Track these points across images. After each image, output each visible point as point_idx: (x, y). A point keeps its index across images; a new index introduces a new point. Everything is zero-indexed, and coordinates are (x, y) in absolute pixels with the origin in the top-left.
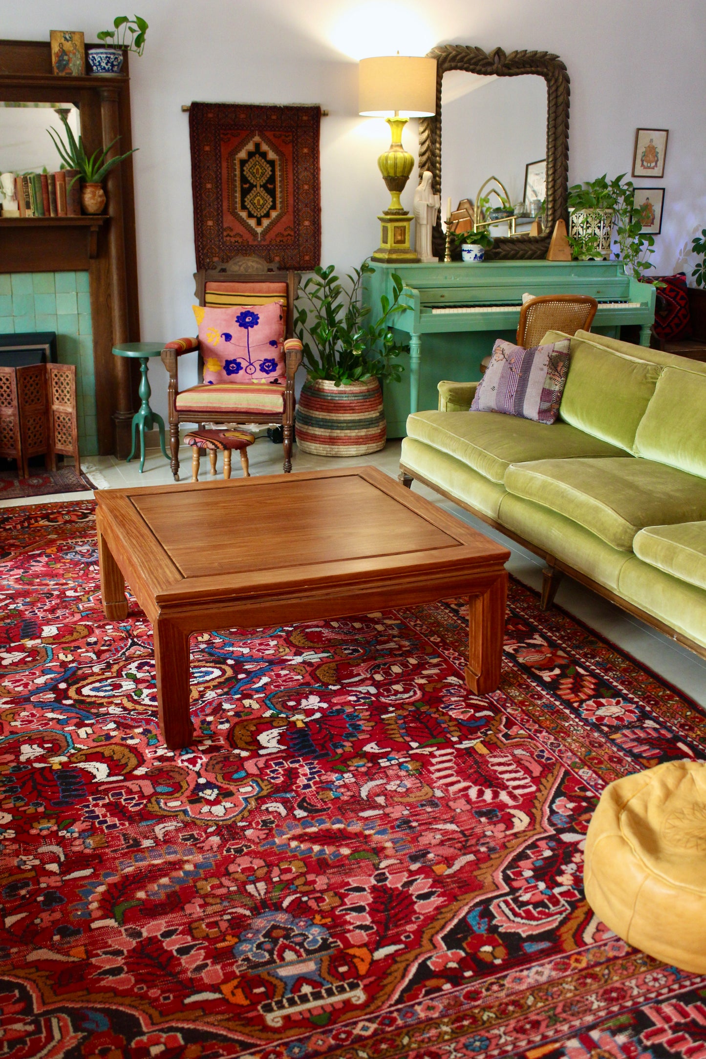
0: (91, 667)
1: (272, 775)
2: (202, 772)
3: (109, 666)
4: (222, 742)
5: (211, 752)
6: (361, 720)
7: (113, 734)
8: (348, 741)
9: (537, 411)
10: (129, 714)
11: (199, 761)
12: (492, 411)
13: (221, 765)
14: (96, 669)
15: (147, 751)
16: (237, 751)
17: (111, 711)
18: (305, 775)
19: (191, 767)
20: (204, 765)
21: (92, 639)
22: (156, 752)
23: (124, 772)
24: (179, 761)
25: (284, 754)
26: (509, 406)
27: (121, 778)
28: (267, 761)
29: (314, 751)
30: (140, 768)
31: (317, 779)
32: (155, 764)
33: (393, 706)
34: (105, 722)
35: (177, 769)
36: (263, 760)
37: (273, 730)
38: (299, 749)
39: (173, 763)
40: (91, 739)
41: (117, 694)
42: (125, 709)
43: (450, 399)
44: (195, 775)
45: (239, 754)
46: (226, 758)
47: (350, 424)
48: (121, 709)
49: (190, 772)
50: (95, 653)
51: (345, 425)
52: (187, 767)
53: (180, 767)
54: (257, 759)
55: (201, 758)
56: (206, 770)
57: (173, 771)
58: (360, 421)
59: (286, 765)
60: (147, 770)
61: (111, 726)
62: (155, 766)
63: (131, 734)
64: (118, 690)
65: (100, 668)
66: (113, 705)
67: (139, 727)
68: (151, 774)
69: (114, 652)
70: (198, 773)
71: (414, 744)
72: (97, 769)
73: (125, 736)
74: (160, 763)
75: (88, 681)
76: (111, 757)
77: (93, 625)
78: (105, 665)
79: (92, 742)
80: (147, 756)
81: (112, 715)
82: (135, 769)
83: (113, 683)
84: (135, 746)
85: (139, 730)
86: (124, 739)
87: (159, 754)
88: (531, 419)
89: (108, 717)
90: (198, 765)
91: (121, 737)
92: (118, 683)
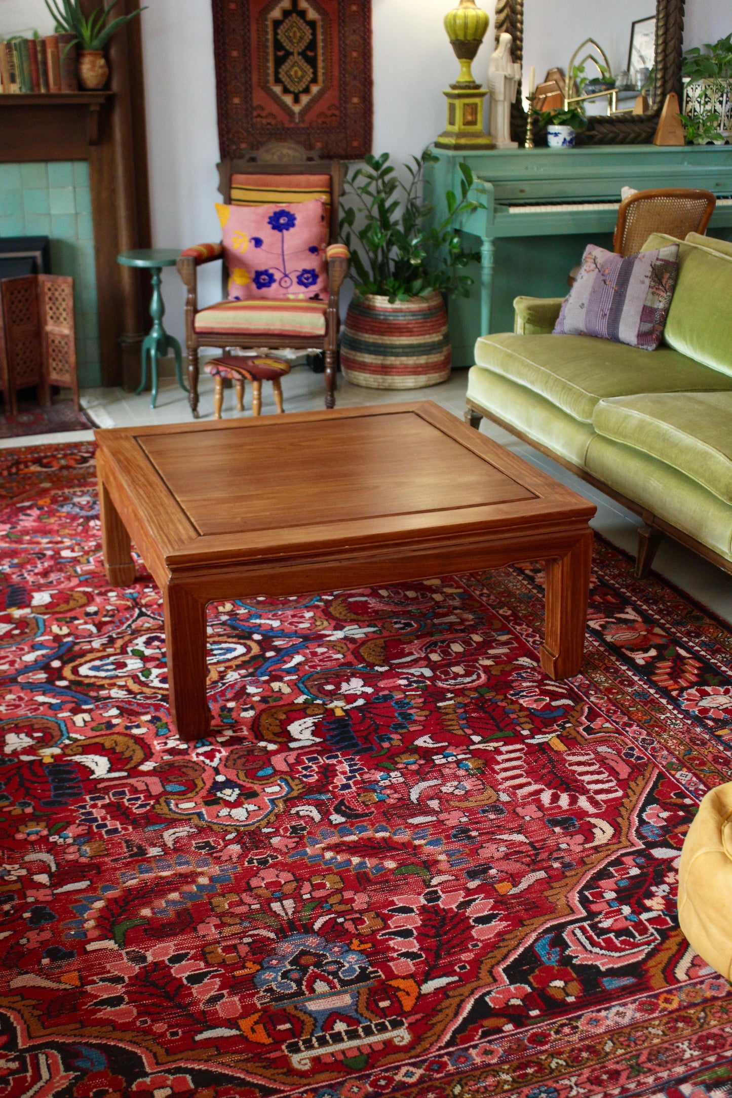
0: (90, 642)
1: (305, 772)
2: (222, 769)
3: (112, 641)
4: (246, 733)
5: (232, 745)
6: (412, 708)
7: (115, 721)
8: (397, 733)
9: (636, 332)
10: (134, 698)
11: (218, 755)
12: (580, 333)
13: (244, 760)
14: (96, 644)
15: (155, 742)
16: (262, 744)
17: (114, 695)
18: (344, 773)
19: (207, 761)
20: (224, 759)
21: (92, 609)
22: (166, 744)
23: (128, 767)
24: (194, 755)
25: (319, 748)
26: (601, 327)
27: (124, 774)
28: (299, 755)
29: (355, 745)
30: (148, 763)
31: (359, 778)
32: (165, 758)
33: (451, 692)
34: (106, 708)
35: (191, 765)
36: (294, 754)
37: (307, 719)
38: (337, 743)
39: (187, 757)
40: (89, 728)
41: (120, 675)
42: (130, 692)
43: (529, 319)
44: (212, 772)
45: (266, 747)
46: (250, 752)
47: (407, 350)
48: (125, 693)
49: (206, 767)
50: (95, 625)
51: (400, 350)
52: (203, 762)
53: (194, 762)
54: (287, 754)
55: (220, 752)
56: (225, 765)
57: (187, 767)
58: (419, 346)
59: (321, 760)
60: (155, 765)
61: (114, 712)
62: (165, 761)
63: (137, 723)
64: (122, 669)
65: (101, 643)
66: (115, 687)
67: (146, 713)
68: (159, 769)
69: (119, 624)
70: (216, 769)
71: (476, 738)
72: (96, 763)
73: (129, 724)
74: (171, 757)
75: (87, 658)
76: (113, 748)
77: (93, 591)
78: (107, 639)
79: (90, 730)
80: (155, 748)
81: (114, 700)
82: (141, 763)
83: (115, 661)
84: (142, 737)
85: (146, 718)
86: (128, 728)
87: (169, 746)
88: (628, 344)
89: (110, 702)
90: (216, 759)
91: (125, 725)
92: (122, 660)
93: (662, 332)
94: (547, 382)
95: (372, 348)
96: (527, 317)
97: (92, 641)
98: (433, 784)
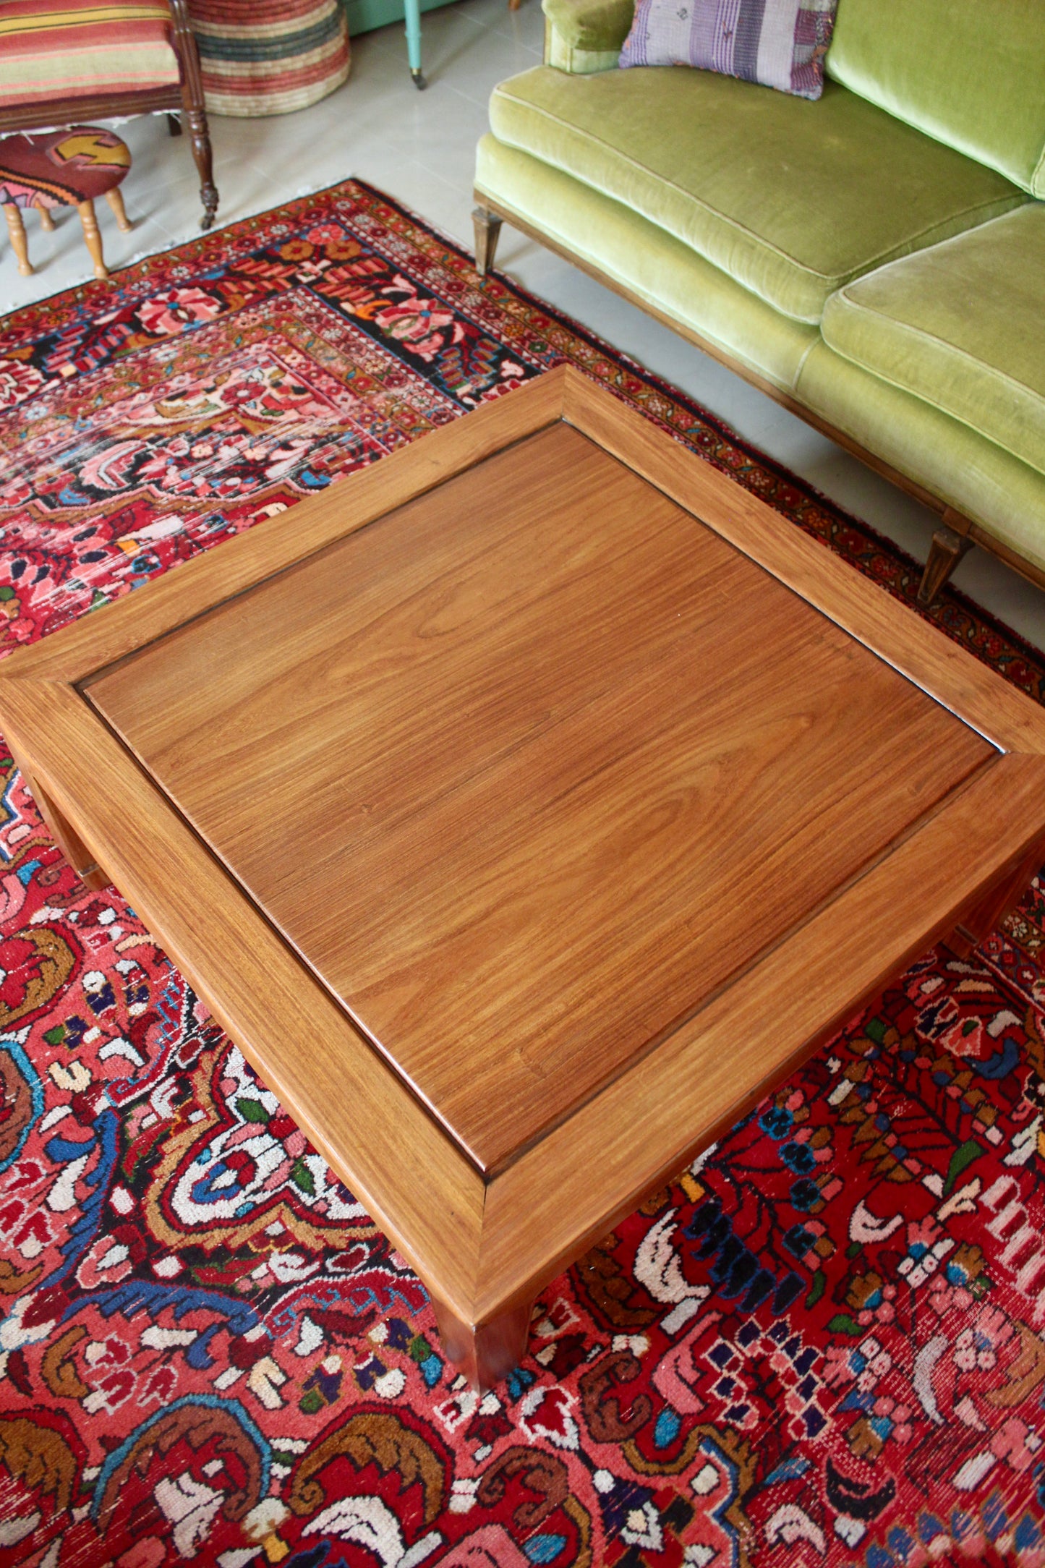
0: (146, 1098)
1: (730, 1403)
2: (595, 1453)
3: (183, 1080)
4: (575, 1319)
5: (572, 1367)
6: (796, 1127)
7: (332, 1364)
8: (810, 1217)
9: (789, 69)
10: (323, 1271)
11: (565, 1410)
12: (678, 67)
13: (612, 1406)
14: (162, 1106)
15: (437, 1410)
16: (620, 1343)
17: (285, 1276)
18: (791, 1379)
19: (555, 1435)
20: (579, 1418)
21: (94, 981)
22: (456, 1407)
23: (430, 1515)
24: (522, 1424)
25: (715, 1317)
26: (723, 57)
27: (434, 1539)
28: (696, 1348)
29: (766, 1281)
30: (458, 1486)
31: (821, 1385)
32: (480, 1455)
33: (830, 1053)
34: (286, 1326)
35: (533, 1460)
36: (682, 1351)
37: (652, 1237)
38: (735, 1286)
39: (513, 1437)
40: (294, 1403)
41: (260, 1198)
42: (308, 1256)
44: (576, 1466)
45: (629, 1350)
46: (610, 1373)
47: (290, 45)
48: (297, 1260)
49: (566, 1457)
50: (126, 1038)
51: (279, 48)
52: (548, 1438)
53: (535, 1449)
54: (672, 1355)
55: (565, 1401)
56: (593, 1437)
57: (530, 1469)
58: (307, 32)
59: (737, 1354)
60: (474, 1486)
61: (312, 1335)
62: (484, 1465)
63: (371, 1355)
64: (252, 1179)
65: (167, 1097)
66: (271, 1246)
67: (371, 1317)
68: (488, 1499)
69: (169, 1020)
70: (581, 1454)
71: (934, 1183)
72: (369, 1525)
73: (361, 1367)
74: (488, 1449)
75: (169, 1164)
76: (373, 1462)
77: (67, 916)
78: (172, 1080)
79: (302, 1416)
80: (447, 1431)
81: (291, 1292)
82: (447, 1493)
83: (226, 1154)
84: (403, 1401)
85: (379, 1333)
86: (365, 1380)
87: (468, 1412)
88: (771, 88)
89: (287, 1302)
90: (567, 1423)
91: (355, 1376)
92: (237, 1148)
93: (824, 59)
95: (229, 50)
97: (148, 1095)
98: (938, 1354)
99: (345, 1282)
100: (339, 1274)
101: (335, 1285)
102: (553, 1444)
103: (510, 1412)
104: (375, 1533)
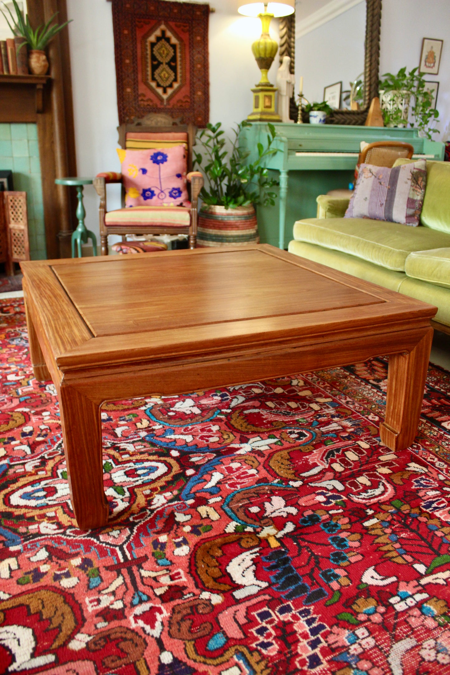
0: (24, 464)
1: (261, 639)
2: (166, 641)
3: (44, 462)
4: (184, 579)
5: (172, 599)
6: (342, 531)
7: (44, 568)
8: (339, 567)
9: (405, 215)
10: (64, 533)
11: (159, 617)
12: (365, 217)
13: (188, 623)
14: (29, 467)
15: (87, 600)
16: (205, 595)
17: (43, 531)
18: (305, 636)
19: (148, 628)
20: (166, 623)
21: (27, 429)
22: (99, 601)
23: (55, 645)
24: (131, 618)
25: (267, 597)
26: (380, 212)
27: (51, 658)
28: (249, 610)
29: (303, 589)
30: (79, 636)
31: (324, 644)
32: (100, 625)
33: (370, 507)
34: (34, 549)
35: (129, 635)
36: (242, 609)
37: (244, 555)
38: (284, 586)
39: (123, 623)
40: (15, 579)
41: (50, 503)
42: (60, 525)
43: (329, 209)
44: (153, 646)
45: (210, 600)
46: (194, 608)
47: (236, 239)
48: (55, 527)
49: (148, 640)
50: (29, 446)
52: (143, 629)
53: (133, 631)
54: (234, 608)
55: (161, 612)
56: (169, 633)
57: (124, 639)
59: (274, 617)
60: (88, 639)
61: (43, 554)
62: (99, 631)
63: (67, 569)
64: (52, 495)
65: (33, 465)
66: (45, 520)
67: (76, 555)
68: (93, 646)
69: (50, 444)
70: (159, 641)
71: (421, 568)
72: (19, 640)
73: (58, 573)
74: (106, 624)
75: (19, 484)
76: (39, 613)
77: (30, 411)
78: (39, 461)
79: (16, 585)
80: (87, 610)
81: (43, 537)
82: (71, 637)
83: (46, 486)
84: (72, 591)
85: (76, 562)
86: (57, 578)
87: (103, 605)
88: (399, 223)
89: (39, 540)
90: (158, 624)
91: (53, 574)
92: (52, 485)
93: (420, 215)
94: (358, 245)
95: (214, 238)
96: (328, 207)
97: (25, 463)
98: (409, 647)
99: (72, 540)
100: (70, 536)
101: (66, 540)
102: (145, 631)
103: (126, 611)
104: (19, 645)
